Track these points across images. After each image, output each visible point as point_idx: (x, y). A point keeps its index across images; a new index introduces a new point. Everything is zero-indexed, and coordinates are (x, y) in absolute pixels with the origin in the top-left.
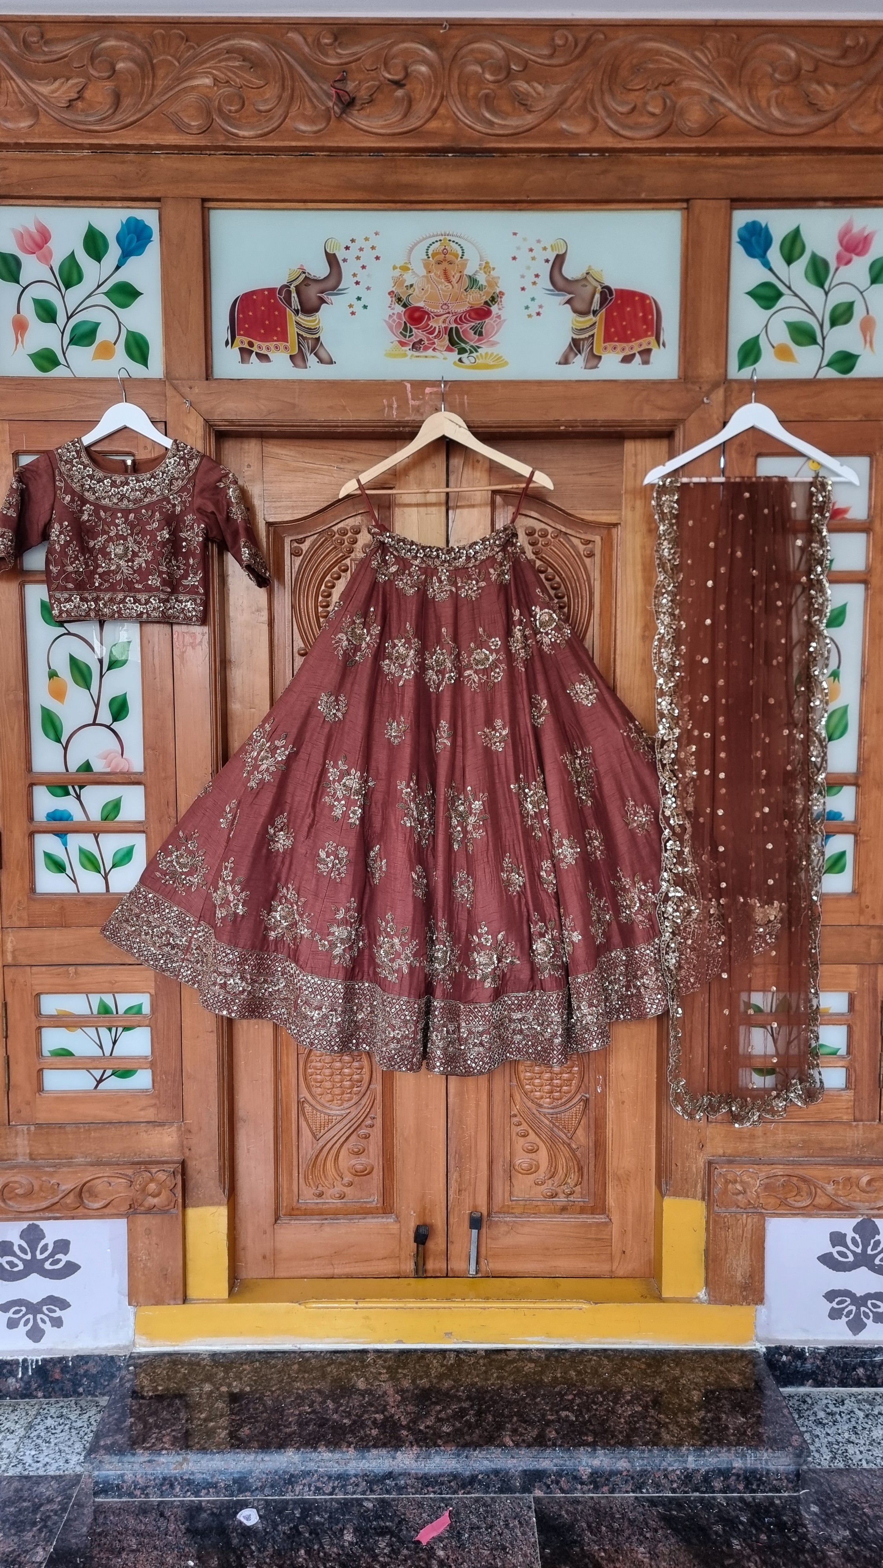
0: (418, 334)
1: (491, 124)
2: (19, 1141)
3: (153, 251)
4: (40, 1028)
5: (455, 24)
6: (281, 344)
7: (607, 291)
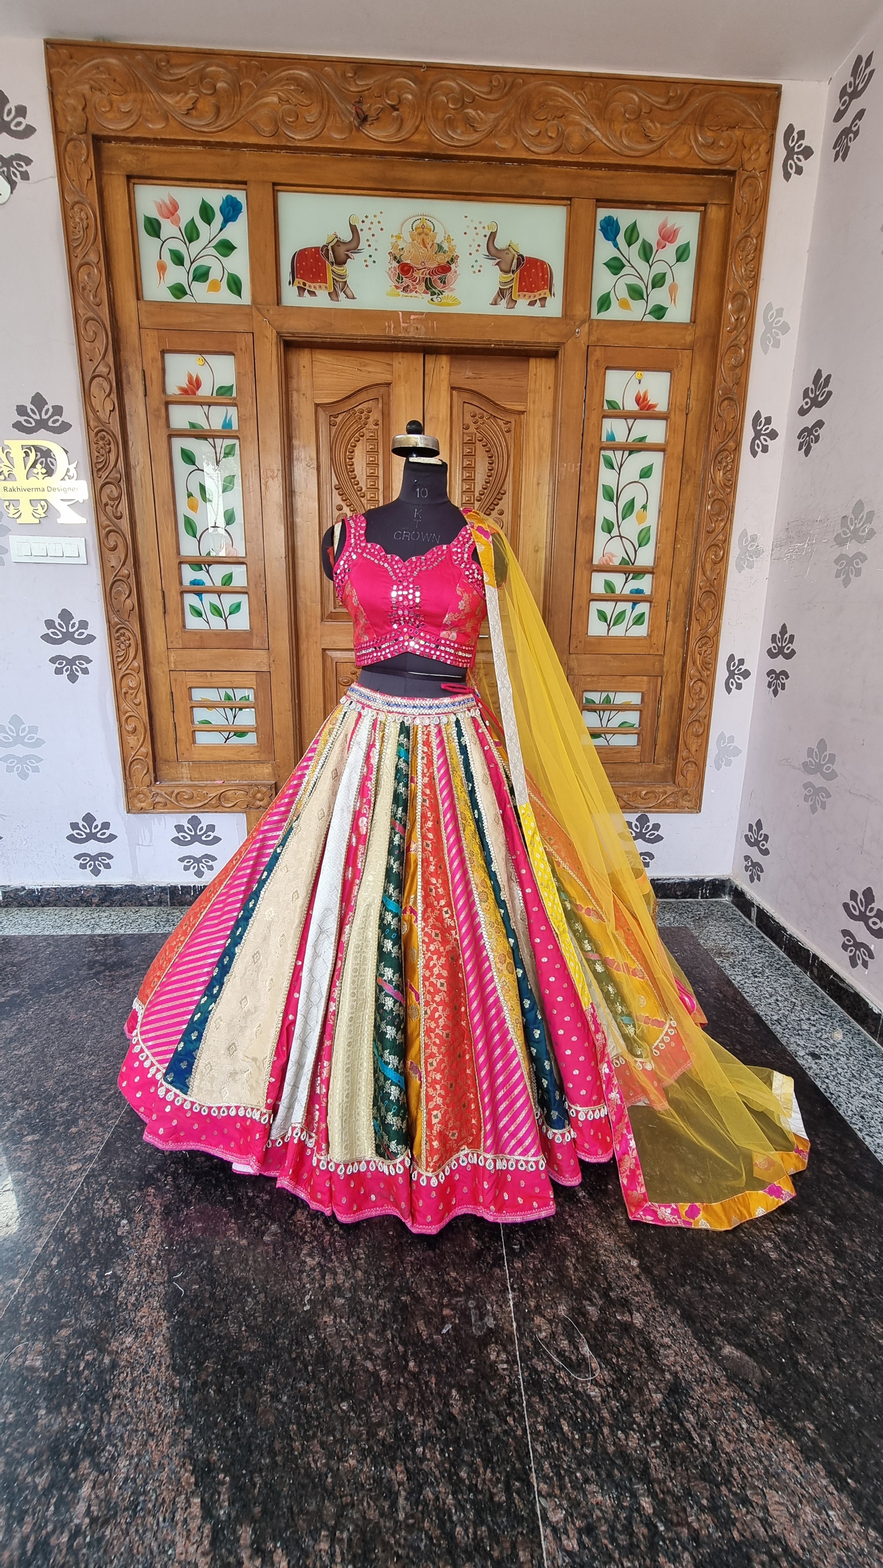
0: (407, 281)
1: (452, 138)
2: (184, 770)
3: (243, 217)
4: (192, 707)
5: (431, 67)
6: (323, 285)
7: (521, 258)
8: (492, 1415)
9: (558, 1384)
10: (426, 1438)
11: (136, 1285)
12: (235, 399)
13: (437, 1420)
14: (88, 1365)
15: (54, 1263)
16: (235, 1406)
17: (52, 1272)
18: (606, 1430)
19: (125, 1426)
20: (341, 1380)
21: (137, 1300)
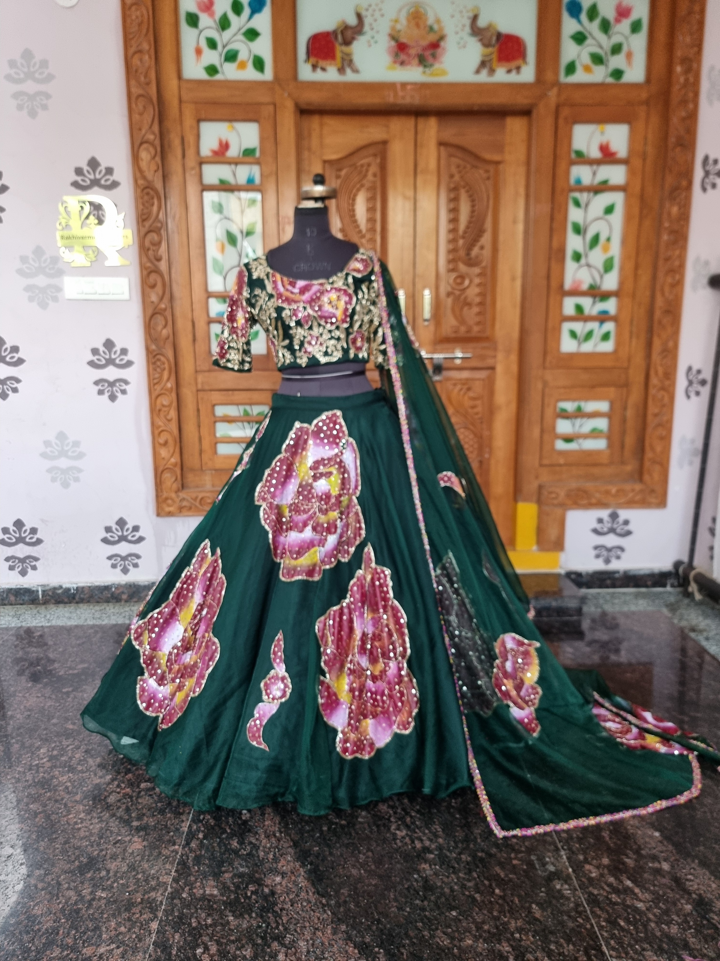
0: (403, 57)
2: (207, 478)
3: (267, 10)
4: (215, 422)
6: (332, 62)
7: (499, 35)
8: (565, 918)
9: (610, 900)
10: (520, 930)
11: (269, 849)
12: (258, 159)
13: (524, 920)
14: (252, 892)
15: (201, 836)
16: (372, 913)
17: (202, 842)
18: (653, 925)
19: (295, 924)
20: (447, 899)
21: (274, 856)
